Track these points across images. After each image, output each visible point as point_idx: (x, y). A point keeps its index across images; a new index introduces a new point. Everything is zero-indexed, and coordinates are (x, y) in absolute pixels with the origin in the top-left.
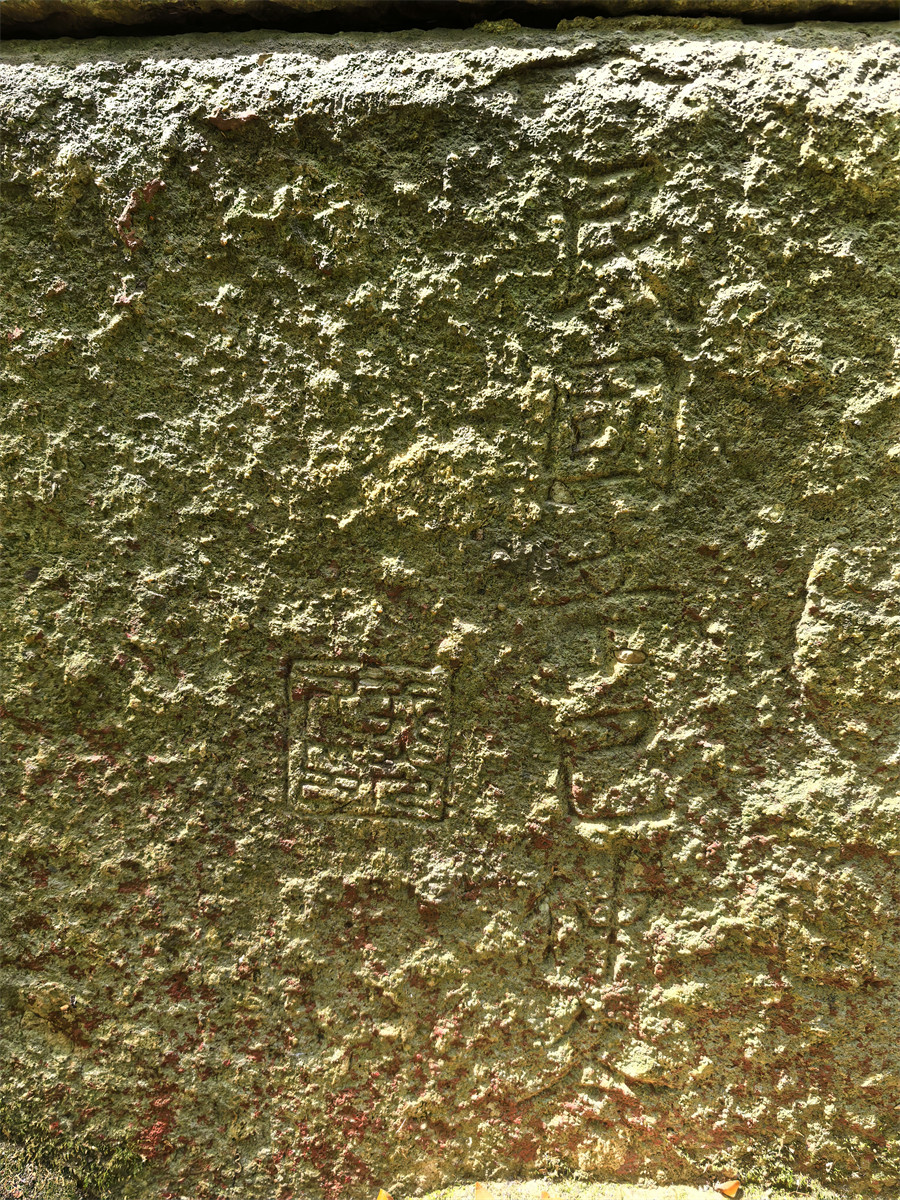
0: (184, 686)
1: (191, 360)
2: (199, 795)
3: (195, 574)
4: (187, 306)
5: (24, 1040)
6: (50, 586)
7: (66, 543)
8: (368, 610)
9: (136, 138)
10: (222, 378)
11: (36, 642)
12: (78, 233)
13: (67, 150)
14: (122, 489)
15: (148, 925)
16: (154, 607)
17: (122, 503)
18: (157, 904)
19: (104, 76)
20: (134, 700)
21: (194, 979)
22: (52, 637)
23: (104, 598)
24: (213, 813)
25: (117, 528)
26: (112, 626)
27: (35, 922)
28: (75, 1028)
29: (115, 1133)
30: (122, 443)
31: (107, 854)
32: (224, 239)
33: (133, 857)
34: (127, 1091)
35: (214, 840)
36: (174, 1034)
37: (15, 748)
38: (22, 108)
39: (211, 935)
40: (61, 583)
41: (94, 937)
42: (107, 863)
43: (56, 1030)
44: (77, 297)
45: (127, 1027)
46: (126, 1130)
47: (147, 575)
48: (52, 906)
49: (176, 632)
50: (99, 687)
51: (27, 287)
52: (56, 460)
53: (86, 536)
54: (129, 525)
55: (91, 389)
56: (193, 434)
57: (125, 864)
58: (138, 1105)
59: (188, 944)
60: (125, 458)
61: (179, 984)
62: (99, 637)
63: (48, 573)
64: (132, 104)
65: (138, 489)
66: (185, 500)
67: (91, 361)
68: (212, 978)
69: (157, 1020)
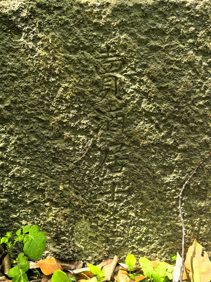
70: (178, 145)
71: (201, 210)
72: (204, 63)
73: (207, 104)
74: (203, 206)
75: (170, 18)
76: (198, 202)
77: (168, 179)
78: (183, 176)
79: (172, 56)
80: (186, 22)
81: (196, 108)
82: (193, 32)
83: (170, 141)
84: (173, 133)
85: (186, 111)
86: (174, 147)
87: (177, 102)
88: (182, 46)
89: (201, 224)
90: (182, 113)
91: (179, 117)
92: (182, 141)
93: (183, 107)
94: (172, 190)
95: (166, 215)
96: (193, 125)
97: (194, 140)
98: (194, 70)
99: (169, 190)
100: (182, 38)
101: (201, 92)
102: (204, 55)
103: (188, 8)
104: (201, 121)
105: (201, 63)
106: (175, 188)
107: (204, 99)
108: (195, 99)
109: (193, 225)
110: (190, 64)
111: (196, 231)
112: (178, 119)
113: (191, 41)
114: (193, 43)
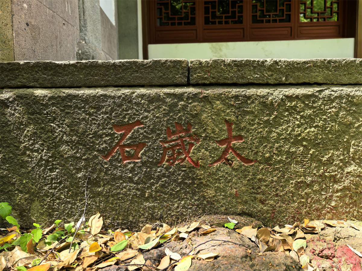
0: (280, 158)
1: (283, 121)
2: (281, 171)
3: (282, 144)
4: (282, 115)
5: (256, 204)
6: (264, 146)
7: (267, 141)
8: (302, 148)
9: (278, 97)
10: (286, 123)
11: (262, 153)
12: (270, 107)
13: (270, 98)
14: (274, 135)
15: (274, 188)
16: (277, 148)
17: (273, 137)
18: (275, 185)
19: (273, 91)
20: (274, 159)
21: (279, 194)
22: (264, 152)
23: (271, 147)
24: (282, 173)
25: (273, 139)
26: (272, 151)
27: (259, 188)
28: (262, 202)
29: (267, 216)
30: (274, 130)
31: (269, 179)
32: (287, 108)
33: (272, 179)
34: (269, 210)
35: (282, 176)
36: (276, 202)
37: (259, 166)
38: (265, 94)
39: (281, 188)
40: (266, 146)
41: (267, 189)
42: (269, 180)
43: (260, 202)
44: (269, 114)
45: (270, 201)
46: (269, 215)
47: (276, 145)
48: (262, 186)
49: (279, 151)
50: (270, 158)
51: (264, 113)
52: (266, 132)
53: (269, 140)
54: (274, 139)
55: (271, 124)
56: (282, 129)
57: (271, 180)
58: (271, 212)
59: (278, 190)
60: (274, 132)
61: (277, 195)
62: (270, 152)
63: (264, 145)
64: (277, 94)
65: (276, 135)
66: (281, 136)
67: (271, 121)
68: (281, 194)
69: (274, 200)
70: (82, 157)
71: (99, 193)
72: (90, 119)
73: (93, 137)
74: (99, 190)
75: (73, 101)
76: (97, 188)
77: (79, 175)
78: (87, 173)
79: (76, 116)
80: (80, 102)
81: (88, 139)
82: (83, 106)
83: (78, 155)
84: (80, 151)
85: (84, 140)
86: (80, 158)
87: (79, 136)
88: (79, 112)
89: (100, 202)
90: (82, 141)
91: (81, 143)
92: (84, 155)
93: (82, 138)
94: (82, 181)
95: (81, 197)
96: (88, 146)
97: (90, 154)
98: (86, 122)
99: (80, 181)
100: (80, 109)
101: (90, 131)
102: (90, 115)
103: (80, 97)
104: (91, 144)
105: (88, 118)
106: (83, 180)
107: (92, 134)
108: (88, 134)
109: (96, 203)
110: (84, 119)
111: (98, 206)
112: (81, 144)
113: (83, 110)
114: (84, 111)
